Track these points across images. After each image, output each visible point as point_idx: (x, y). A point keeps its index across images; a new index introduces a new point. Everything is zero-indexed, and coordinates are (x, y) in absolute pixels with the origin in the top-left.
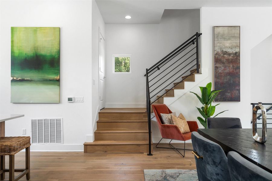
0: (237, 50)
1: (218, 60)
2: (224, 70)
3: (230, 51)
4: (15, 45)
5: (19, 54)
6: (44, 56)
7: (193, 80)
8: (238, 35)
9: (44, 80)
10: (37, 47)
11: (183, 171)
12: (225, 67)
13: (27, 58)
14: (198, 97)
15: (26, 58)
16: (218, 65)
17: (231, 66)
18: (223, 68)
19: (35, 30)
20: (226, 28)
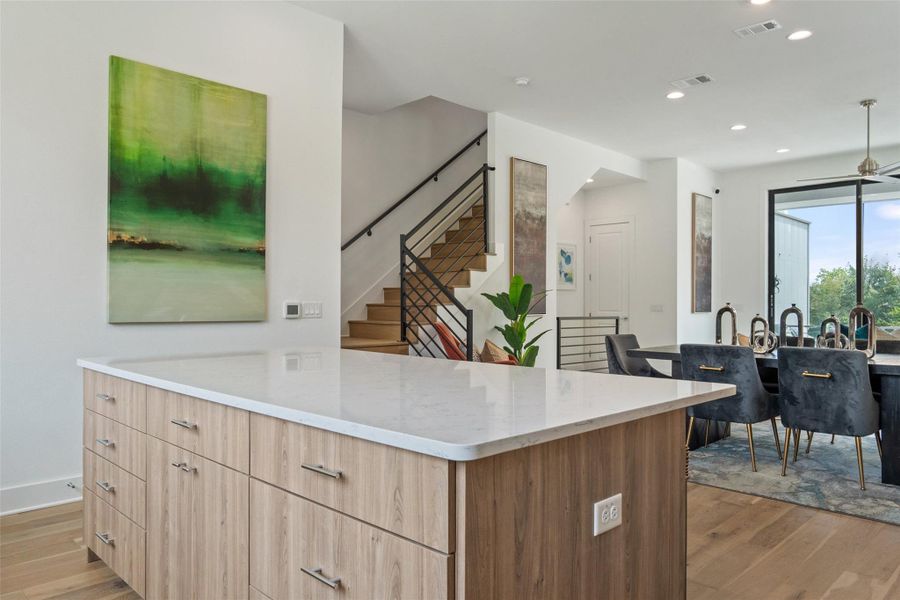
4: (127, 120)
5: (140, 157)
6: (223, 175)
7: (483, 268)
9: (223, 250)
10: (201, 144)
12: (528, 244)
13: (169, 174)
15: (165, 172)
16: (519, 240)
19: (197, 87)
20: (529, 166)
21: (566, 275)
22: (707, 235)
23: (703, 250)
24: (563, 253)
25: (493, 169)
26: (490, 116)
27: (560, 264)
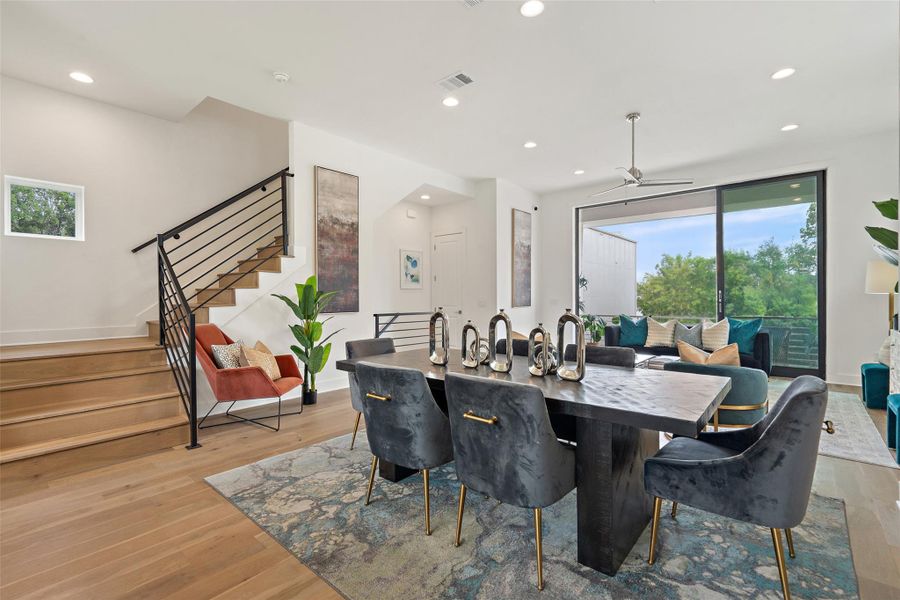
0: (354, 220)
1: (322, 233)
2: (334, 253)
3: (343, 218)
8: (355, 193)
11: (294, 453)
14: (289, 303)
16: (323, 243)
17: (345, 246)
18: (332, 249)
21: (412, 276)
22: (526, 243)
23: (522, 254)
24: (408, 258)
25: (293, 175)
26: (290, 124)
27: (407, 267)
